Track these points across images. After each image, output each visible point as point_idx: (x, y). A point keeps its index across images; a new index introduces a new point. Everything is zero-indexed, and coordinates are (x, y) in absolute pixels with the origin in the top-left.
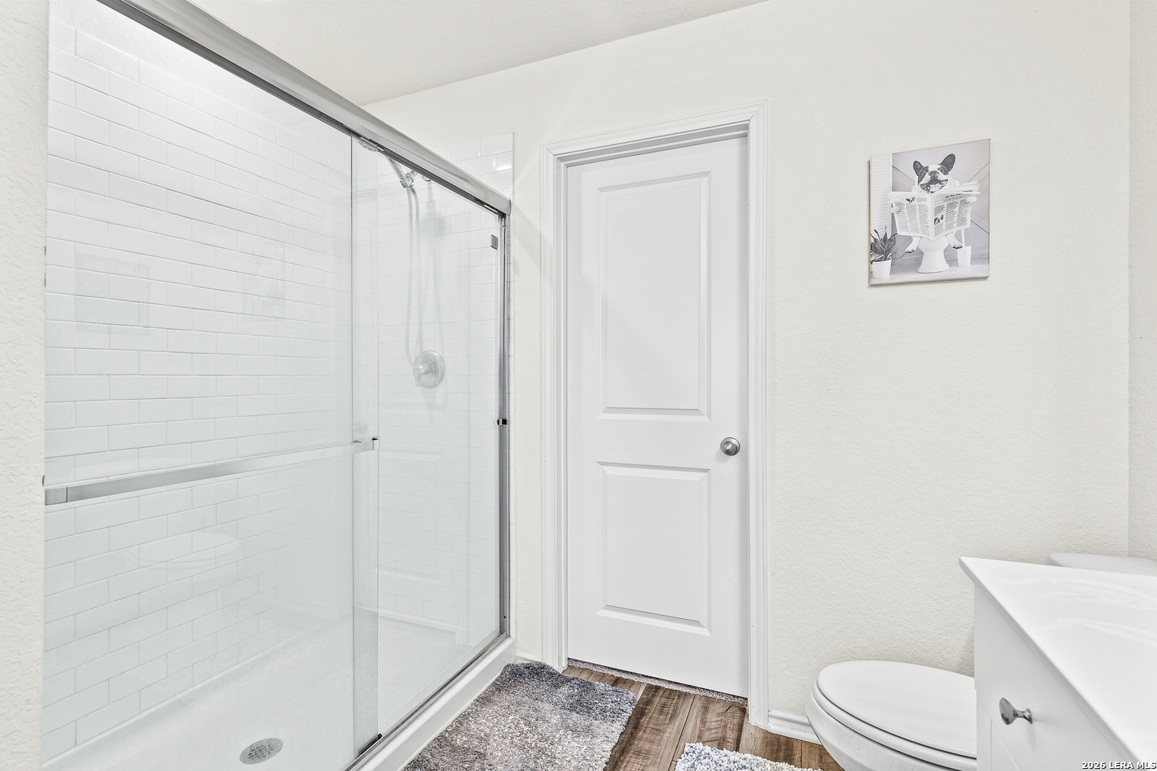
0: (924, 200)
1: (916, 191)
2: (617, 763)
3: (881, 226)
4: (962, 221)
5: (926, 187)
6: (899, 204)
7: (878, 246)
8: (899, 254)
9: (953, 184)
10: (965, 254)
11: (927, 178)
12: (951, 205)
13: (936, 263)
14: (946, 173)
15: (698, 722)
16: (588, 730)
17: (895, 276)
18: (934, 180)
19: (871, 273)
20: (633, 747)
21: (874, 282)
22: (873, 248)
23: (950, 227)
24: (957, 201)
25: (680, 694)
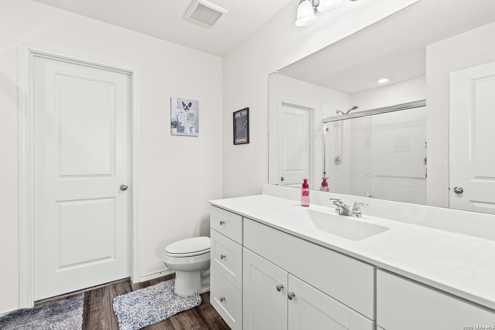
0: (185, 113)
1: (183, 110)
2: (87, 319)
3: (174, 119)
4: (193, 121)
5: (185, 109)
6: (179, 113)
7: (174, 123)
8: (179, 127)
9: (191, 110)
10: (194, 129)
11: (185, 107)
12: (191, 116)
13: (187, 131)
14: (190, 107)
15: (114, 292)
16: (66, 317)
17: (178, 133)
18: (187, 108)
19: (171, 131)
20: (91, 311)
21: (172, 134)
22: (172, 124)
23: (190, 122)
24: (191, 115)
25: (102, 288)
